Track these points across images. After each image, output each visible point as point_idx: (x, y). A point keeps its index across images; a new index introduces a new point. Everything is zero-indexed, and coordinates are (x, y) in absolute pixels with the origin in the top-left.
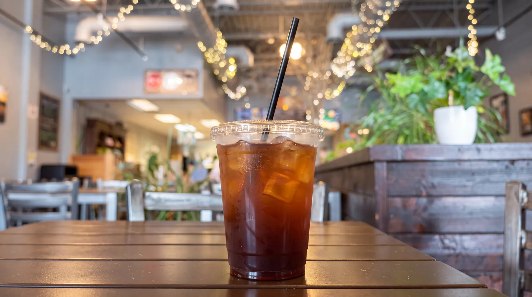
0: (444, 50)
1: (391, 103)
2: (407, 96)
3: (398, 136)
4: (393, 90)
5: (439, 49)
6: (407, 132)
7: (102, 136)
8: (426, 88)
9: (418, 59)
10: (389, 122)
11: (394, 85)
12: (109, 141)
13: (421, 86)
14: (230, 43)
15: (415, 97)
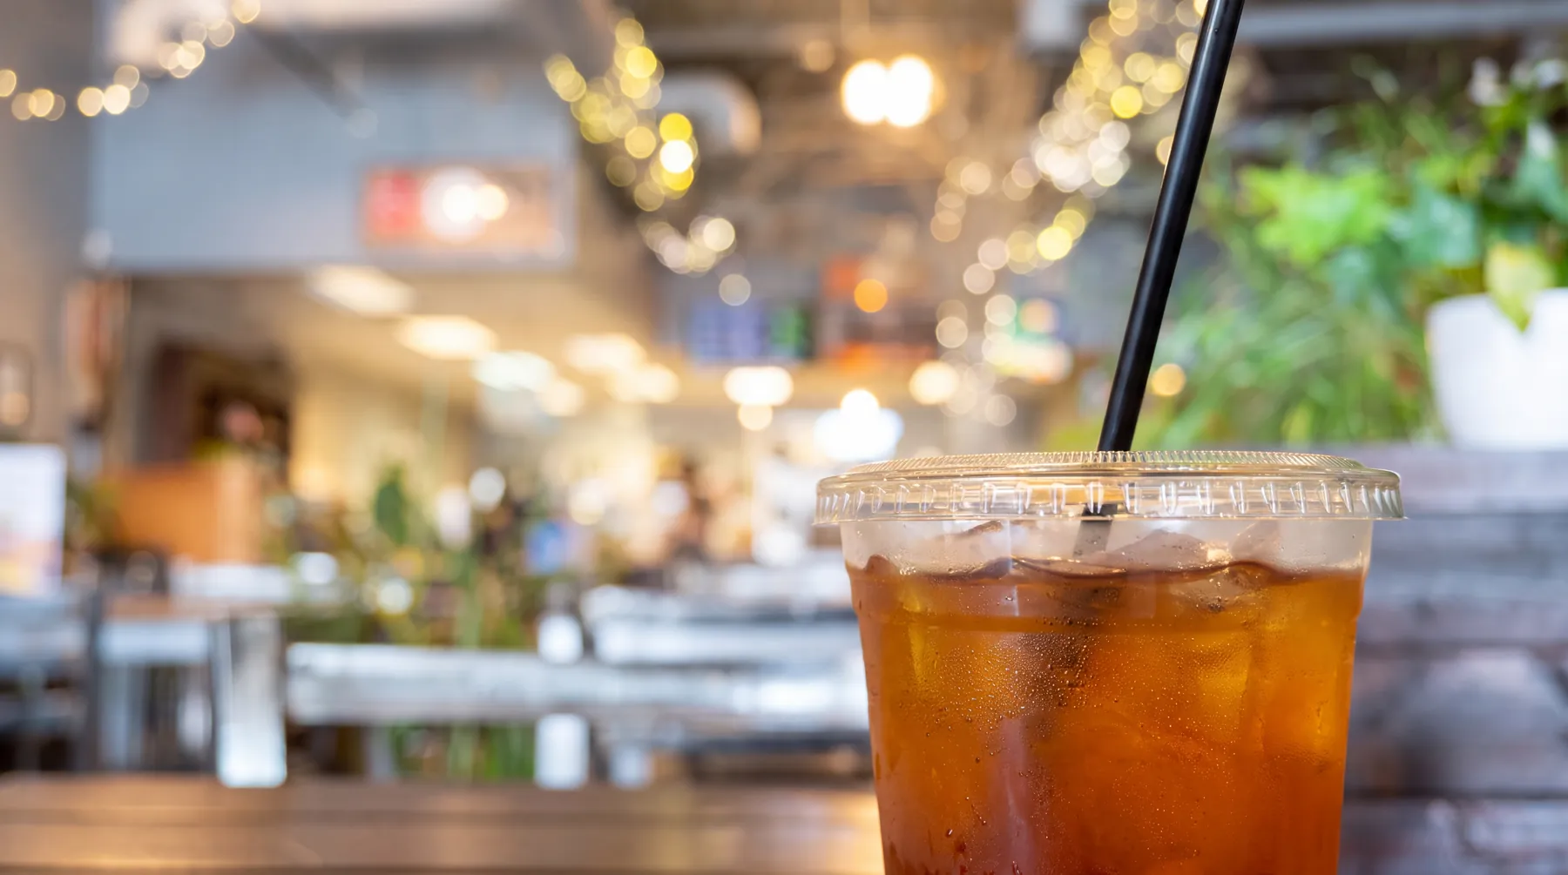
0: (1467, 77)
1: (1259, 279)
2: (1327, 257)
3: (1286, 406)
4: (1272, 236)
5: (1447, 72)
6: (1321, 391)
7: (214, 402)
8: (1399, 225)
9: (1365, 114)
10: (1254, 356)
11: (1270, 213)
12: (240, 421)
13: (1381, 218)
14: (673, 64)
15: (1355, 265)
